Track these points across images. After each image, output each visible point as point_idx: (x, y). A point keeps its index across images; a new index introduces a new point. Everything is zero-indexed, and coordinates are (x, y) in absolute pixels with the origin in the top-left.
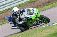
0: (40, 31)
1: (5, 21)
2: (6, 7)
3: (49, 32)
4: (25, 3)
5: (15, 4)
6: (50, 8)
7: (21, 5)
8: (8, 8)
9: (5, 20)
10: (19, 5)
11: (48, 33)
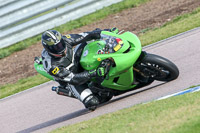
0: (152, 115)
1: (29, 78)
2: (33, 29)
3: (181, 117)
4: (97, 15)
5: (65, 17)
6: (187, 29)
7: (83, 22)
8: (38, 33)
9: (29, 75)
10: (79, 20)
11: (180, 120)
